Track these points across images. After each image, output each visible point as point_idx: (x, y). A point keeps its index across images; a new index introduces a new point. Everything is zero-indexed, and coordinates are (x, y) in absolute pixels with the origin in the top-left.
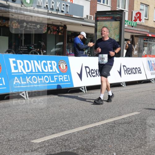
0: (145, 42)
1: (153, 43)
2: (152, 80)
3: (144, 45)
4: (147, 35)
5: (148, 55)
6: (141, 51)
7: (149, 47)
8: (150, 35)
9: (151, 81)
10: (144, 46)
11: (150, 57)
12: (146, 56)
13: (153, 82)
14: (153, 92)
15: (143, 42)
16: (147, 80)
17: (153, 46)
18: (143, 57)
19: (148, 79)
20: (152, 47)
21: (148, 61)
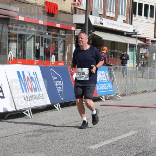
0: (11, 31)
1: (29, 35)
2: (27, 112)
3: (11, 39)
4: (15, 19)
5: (19, 58)
6: (5, 49)
7: (20, 42)
8: (21, 18)
9: (24, 113)
10: (10, 41)
11: (23, 63)
12: (14, 62)
13: (29, 115)
14: (28, 136)
15: (8, 31)
16: (17, 111)
17: (29, 40)
18: (9, 63)
19: (17, 109)
20: (28, 43)
21: (18, 72)
